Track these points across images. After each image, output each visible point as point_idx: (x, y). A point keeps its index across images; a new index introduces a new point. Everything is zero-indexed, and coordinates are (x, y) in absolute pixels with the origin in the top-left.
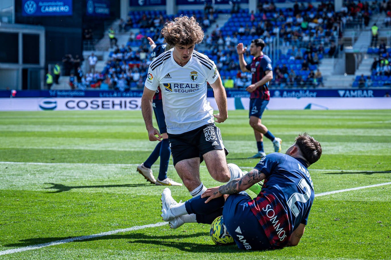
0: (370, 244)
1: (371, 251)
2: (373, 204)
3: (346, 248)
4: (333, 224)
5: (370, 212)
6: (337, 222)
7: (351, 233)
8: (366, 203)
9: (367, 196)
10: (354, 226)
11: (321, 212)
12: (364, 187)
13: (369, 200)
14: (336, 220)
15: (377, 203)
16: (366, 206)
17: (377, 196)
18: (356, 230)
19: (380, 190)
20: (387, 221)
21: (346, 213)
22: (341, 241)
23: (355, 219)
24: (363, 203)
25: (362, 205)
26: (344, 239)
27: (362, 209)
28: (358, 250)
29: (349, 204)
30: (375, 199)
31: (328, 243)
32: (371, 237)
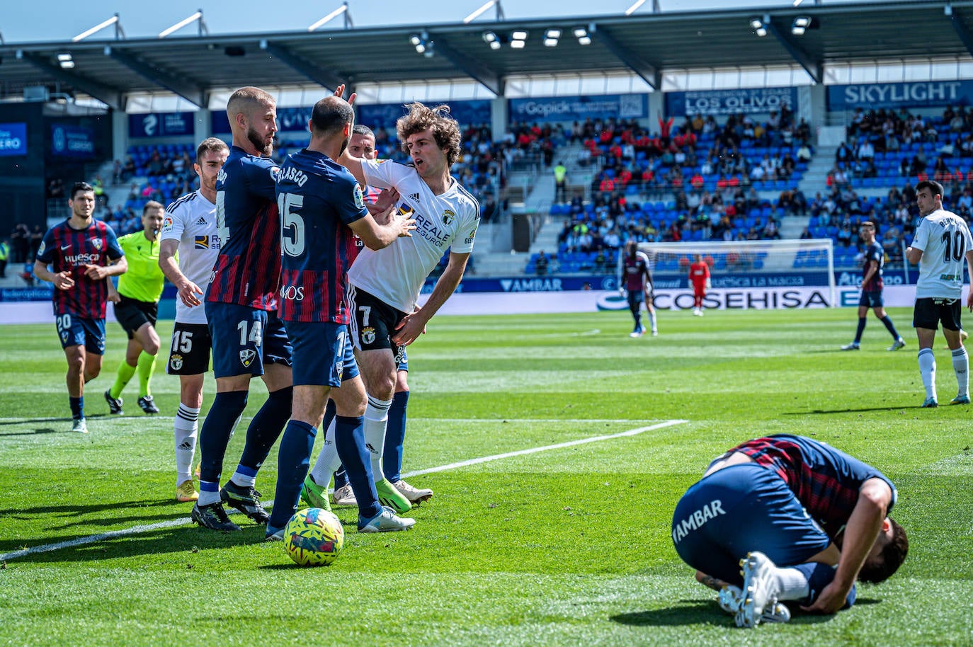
0: (549, 547)
1: (551, 559)
2: (557, 477)
3: (508, 555)
4: (487, 515)
5: (552, 491)
6: (494, 511)
7: (518, 529)
8: (546, 476)
9: (547, 464)
10: (524, 517)
11: (466, 493)
12: (542, 449)
13: (551, 470)
14: (492, 507)
15: (565, 475)
16: (544, 481)
17: (564, 462)
18: (527, 523)
19: (569, 453)
20: (581, 507)
21: (510, 494)
22: (500, 543)
23: (524, 504)
24: (540, 475)
25: (537, 480)
26: (504, 540)
27: (537, 486)
28: (529, 559)
29: (516, 479)
30: (560, 468)
31: (478, 547)
32: (551, 534)
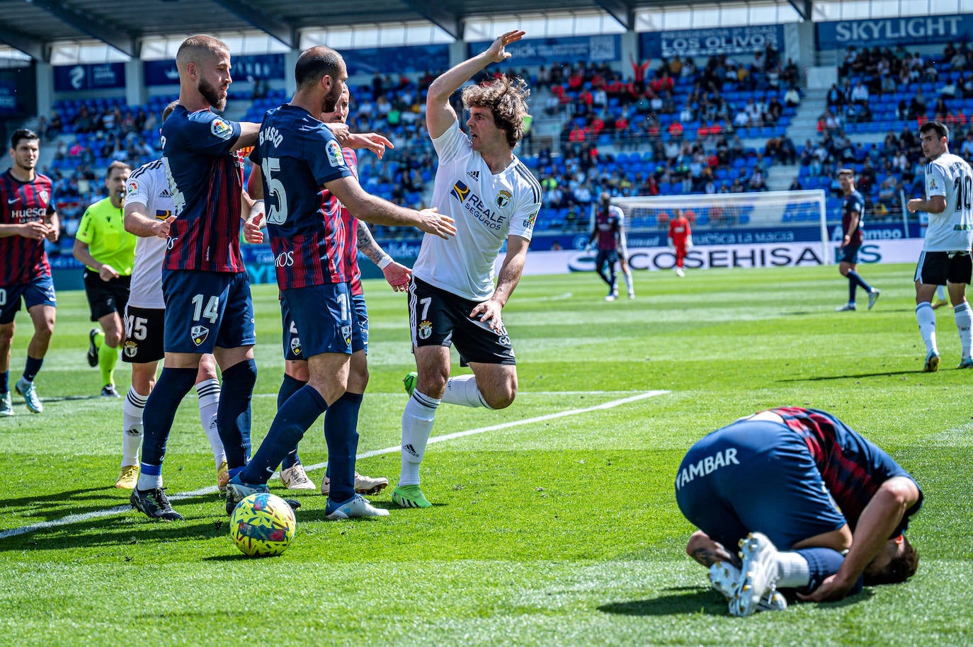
0: (520, 531)
1: (523, 545)
2: (527, 455)
3: (475, 541)
4: (452, 497)
5: (523, 470)
6: (459, 493)
7: (486, 513)
8: (515, 455)
9: (516, 441)
10: (492, 500)
11: (428, 474)
13: (521, 447)
14: (457, 489)
15: (536, 452)
16: (514, 460)
17: (535, 439)
18: (495, 505)
19: (540, 429)
20: (555, 488)
21: (476, 475)
22: (467, 528)
23: (492, 485)
24: (508, 454)
25: (506, 459)
26: (471, 525)
27: (506, 465)
28: (498, 545)
29: (483, 457)
30: (530, 446)
31: (442, 533)
32: (522, 518)
